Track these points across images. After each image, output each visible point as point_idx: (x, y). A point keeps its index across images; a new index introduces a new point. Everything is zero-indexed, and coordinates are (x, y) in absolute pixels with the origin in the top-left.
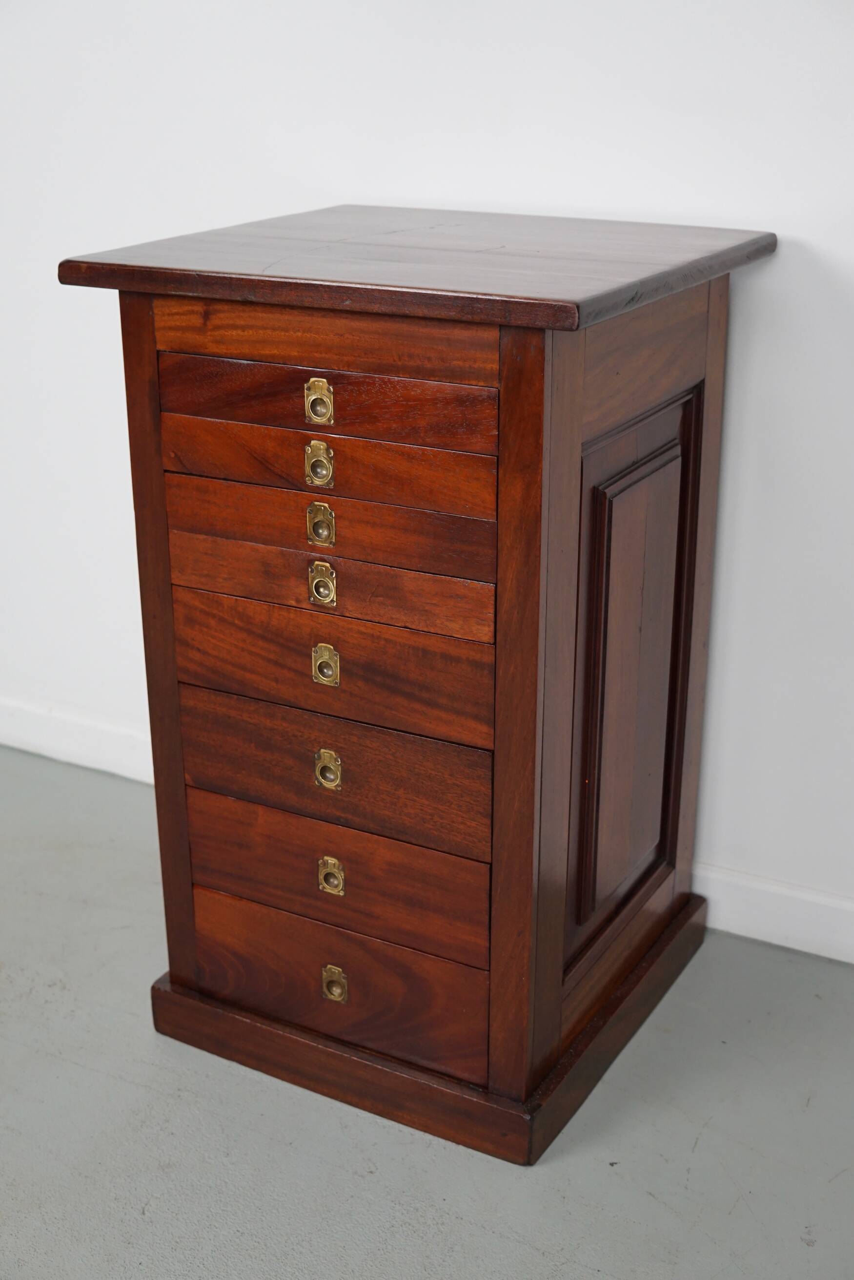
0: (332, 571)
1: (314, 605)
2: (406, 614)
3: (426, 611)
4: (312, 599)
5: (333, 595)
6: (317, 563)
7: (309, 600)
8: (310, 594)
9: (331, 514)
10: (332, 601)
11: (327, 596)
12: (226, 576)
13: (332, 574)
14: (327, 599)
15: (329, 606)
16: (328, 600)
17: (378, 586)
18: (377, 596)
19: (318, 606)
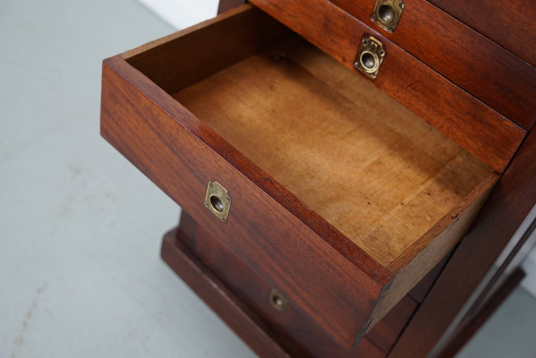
0: (382, 50)
1: (356, 69)
2: (434, 114)
3: (453, 121)
4: (356, 64)
5: (375, 69)
6: (372, 38)
7: (354, 63)
8: (357, 59)
9: (400, 5)
10: (373, 74)
11: (371, 67)
12: (291, 13)
13: (382, 53)
14: (370, 69)
15: (369, 76)
16: (369, 71)
17: (418, 81)
18: (414, 89)
19: (360, 72)
